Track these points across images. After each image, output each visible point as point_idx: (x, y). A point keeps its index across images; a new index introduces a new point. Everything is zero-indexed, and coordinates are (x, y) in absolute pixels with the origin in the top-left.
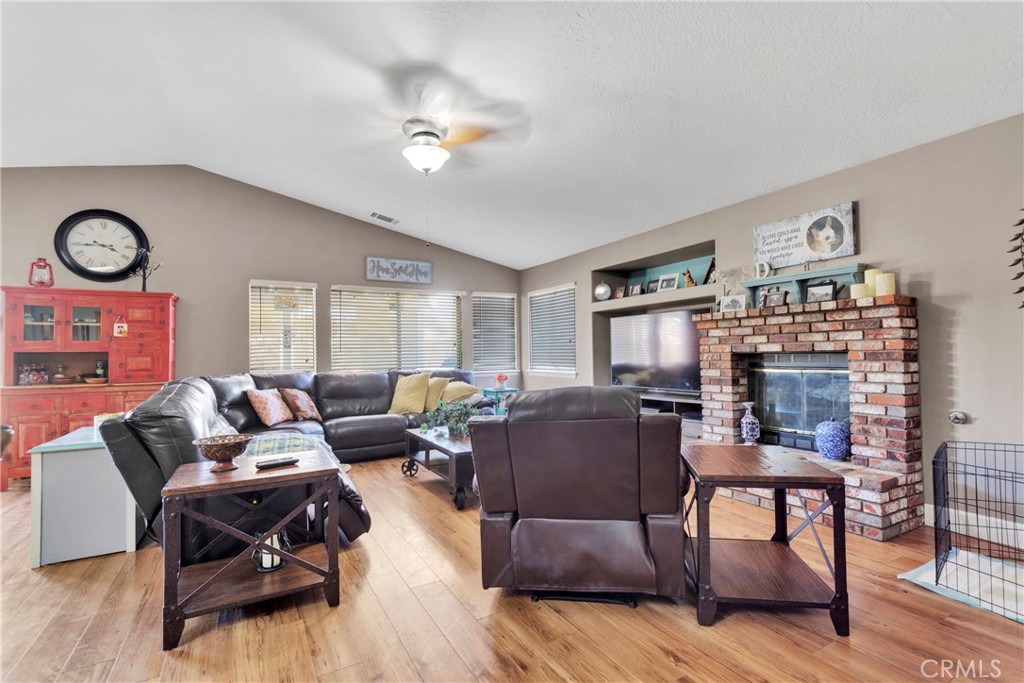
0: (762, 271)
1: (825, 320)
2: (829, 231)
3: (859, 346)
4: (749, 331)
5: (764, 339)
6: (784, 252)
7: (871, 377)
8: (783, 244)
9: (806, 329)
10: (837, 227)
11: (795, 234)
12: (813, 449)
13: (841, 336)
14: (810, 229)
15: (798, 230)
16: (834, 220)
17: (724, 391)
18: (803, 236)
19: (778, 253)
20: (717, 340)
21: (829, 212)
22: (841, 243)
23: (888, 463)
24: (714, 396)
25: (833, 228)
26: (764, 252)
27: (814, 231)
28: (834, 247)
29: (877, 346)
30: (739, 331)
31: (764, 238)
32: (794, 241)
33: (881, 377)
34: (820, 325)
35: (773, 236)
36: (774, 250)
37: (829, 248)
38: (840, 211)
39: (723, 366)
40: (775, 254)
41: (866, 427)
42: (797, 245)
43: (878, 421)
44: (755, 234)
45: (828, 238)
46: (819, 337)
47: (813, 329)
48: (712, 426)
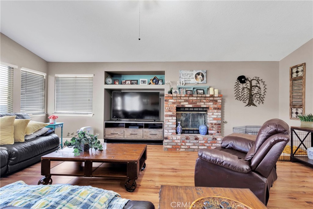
0: (183, 84)
1: (205, 99)
2: (200, 76)
3: (212, 106)
4: (183, 101)
5: (187, 103)
6: (189, 79)
7: (214, 114)
8: (188, 77)
9: (200, 101)
10: (203, 76)
11: (192, 75)
12: (199, 133)
13: (208, 104)
14: (196, 74)
15: (193, 74)
16: (202, 74)
17: (173, 119)
18: (194, 76)
19: (187, 79)
20: (171, 103)
21: (201, 71)
22: (203, 80)
23: (217, 134)
24: (170, 121)
25: (202, 75)
26: (183, 78)
27: (197, 75)
28: (202, 80)
29: (216, 106)
30: (180, 101)
31: (183, 74)
32: (191, 77)
33: (216, 114)
34: (203, 100)
35: (186, 74)
36: (186, 78)
37: (200, 81)
38: (204, 72)
39: (173, 111)
40: (186, 79)
41: (213, 126)
42: (192, 78)
43: (215, 124)
44: (180, 72)
45: (200, 78)
46: (203, 103)
47: (202, 101)
48: (168, 130)
